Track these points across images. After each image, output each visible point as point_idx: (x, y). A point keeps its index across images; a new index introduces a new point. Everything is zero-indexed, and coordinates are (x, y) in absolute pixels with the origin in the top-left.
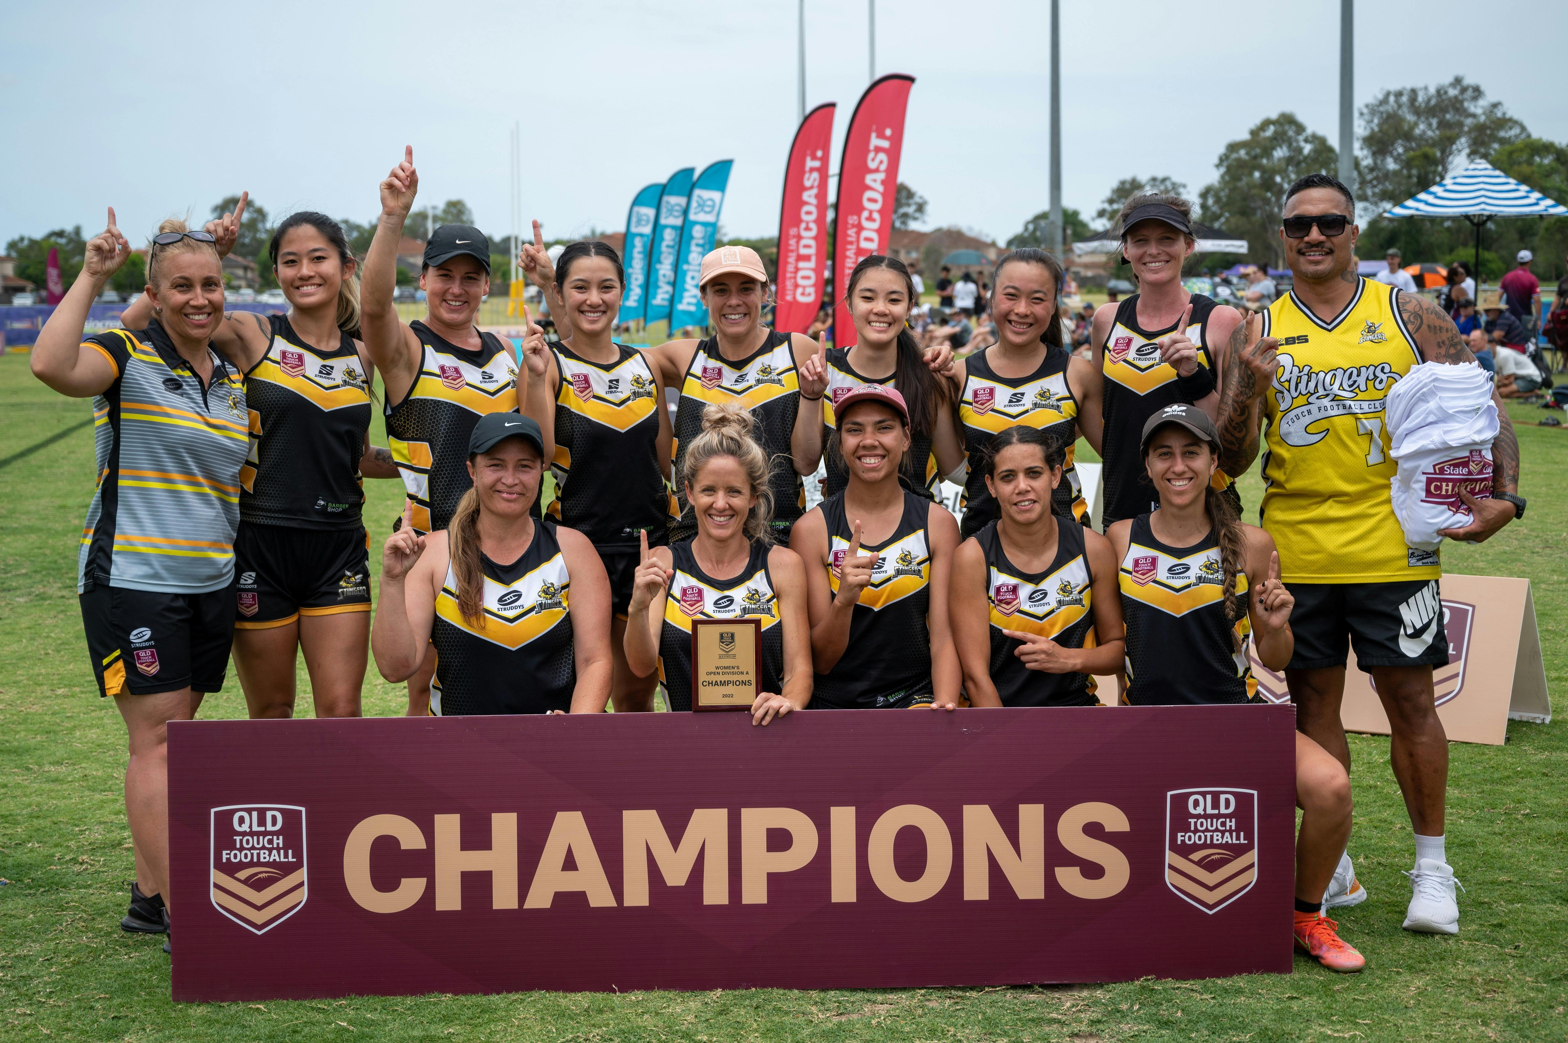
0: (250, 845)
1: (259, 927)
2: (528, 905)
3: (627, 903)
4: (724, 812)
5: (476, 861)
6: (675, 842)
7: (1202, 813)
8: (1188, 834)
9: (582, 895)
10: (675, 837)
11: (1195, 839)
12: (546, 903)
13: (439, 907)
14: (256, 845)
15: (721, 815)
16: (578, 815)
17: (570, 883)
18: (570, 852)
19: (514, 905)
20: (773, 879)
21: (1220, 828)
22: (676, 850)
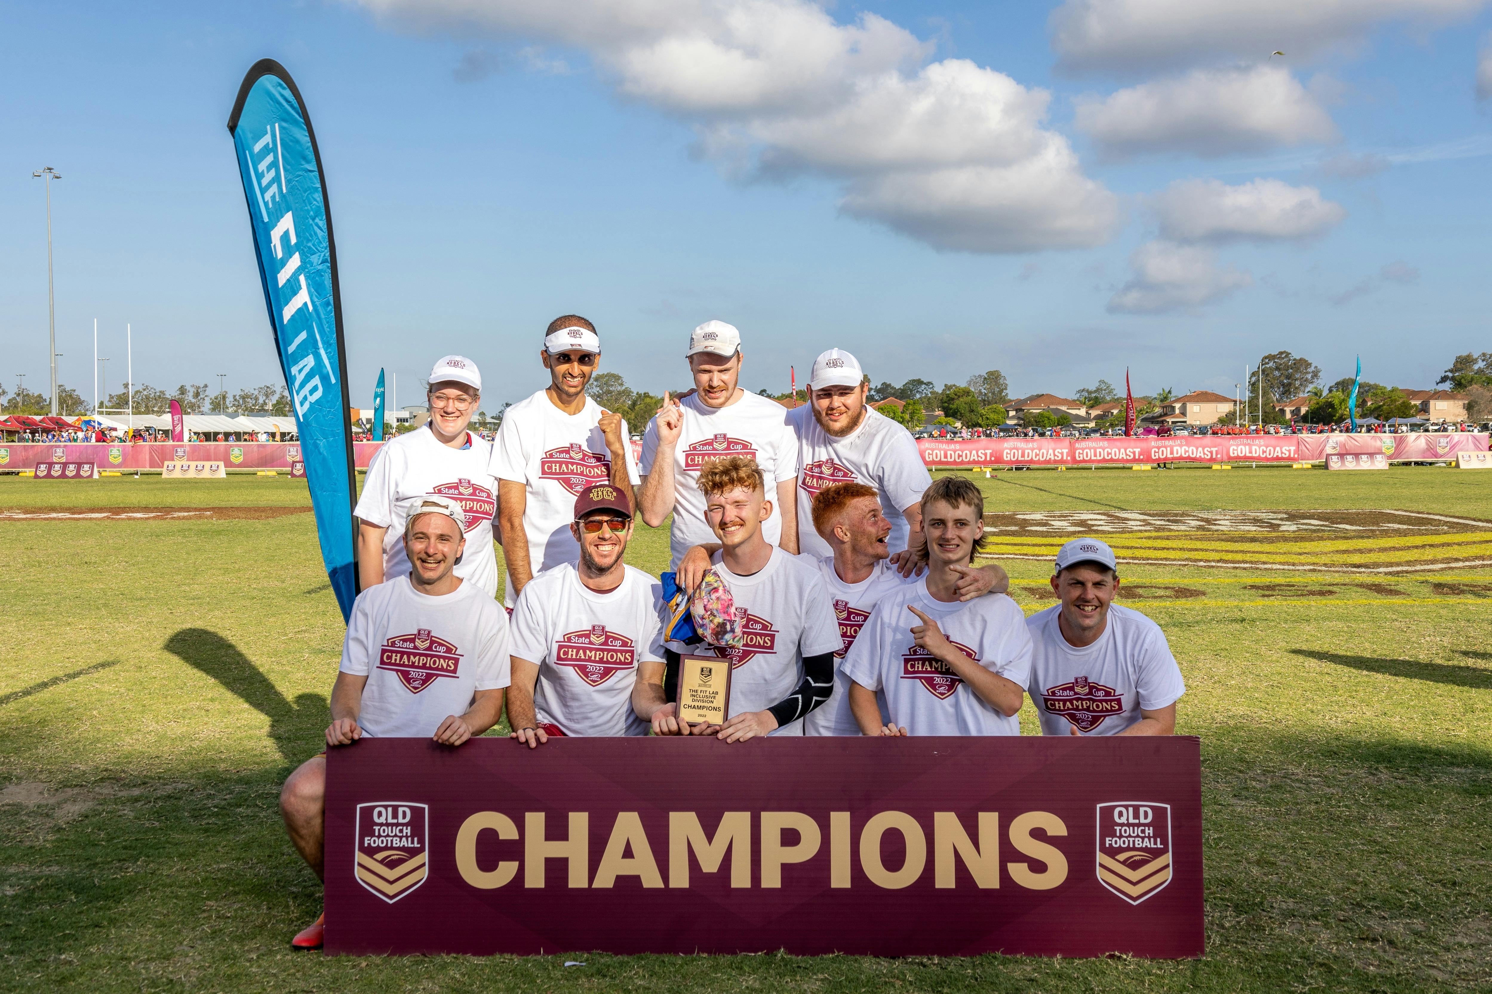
0: (386, 834)
1: (391, 898)
2: (594, 886)
3: (672, 885)
4: (748, 814)
5: (557, 849)
6: (710, 837)
7: (1126, 822)
8: (1114, 839)
9: (638, 878)
10: (710, 832)
11: (1119, 843)
12: (610, 884)
13: (527, 885)
14: (390, 834)
15: (746, 817)
16: (635, 815)
17: (628, 868)
18: (628, 843)
19: (586, 886)
20: (786, 868)
21: (1140, 834)
22: (710, 843)
